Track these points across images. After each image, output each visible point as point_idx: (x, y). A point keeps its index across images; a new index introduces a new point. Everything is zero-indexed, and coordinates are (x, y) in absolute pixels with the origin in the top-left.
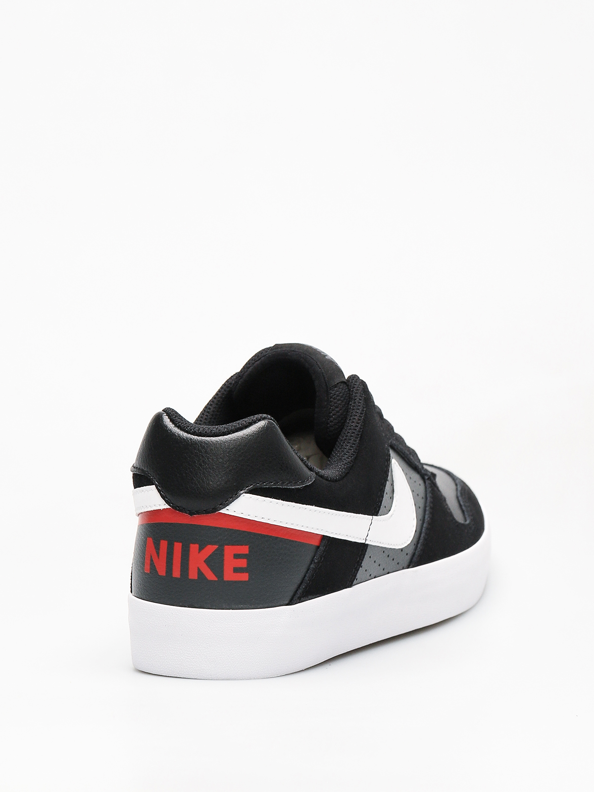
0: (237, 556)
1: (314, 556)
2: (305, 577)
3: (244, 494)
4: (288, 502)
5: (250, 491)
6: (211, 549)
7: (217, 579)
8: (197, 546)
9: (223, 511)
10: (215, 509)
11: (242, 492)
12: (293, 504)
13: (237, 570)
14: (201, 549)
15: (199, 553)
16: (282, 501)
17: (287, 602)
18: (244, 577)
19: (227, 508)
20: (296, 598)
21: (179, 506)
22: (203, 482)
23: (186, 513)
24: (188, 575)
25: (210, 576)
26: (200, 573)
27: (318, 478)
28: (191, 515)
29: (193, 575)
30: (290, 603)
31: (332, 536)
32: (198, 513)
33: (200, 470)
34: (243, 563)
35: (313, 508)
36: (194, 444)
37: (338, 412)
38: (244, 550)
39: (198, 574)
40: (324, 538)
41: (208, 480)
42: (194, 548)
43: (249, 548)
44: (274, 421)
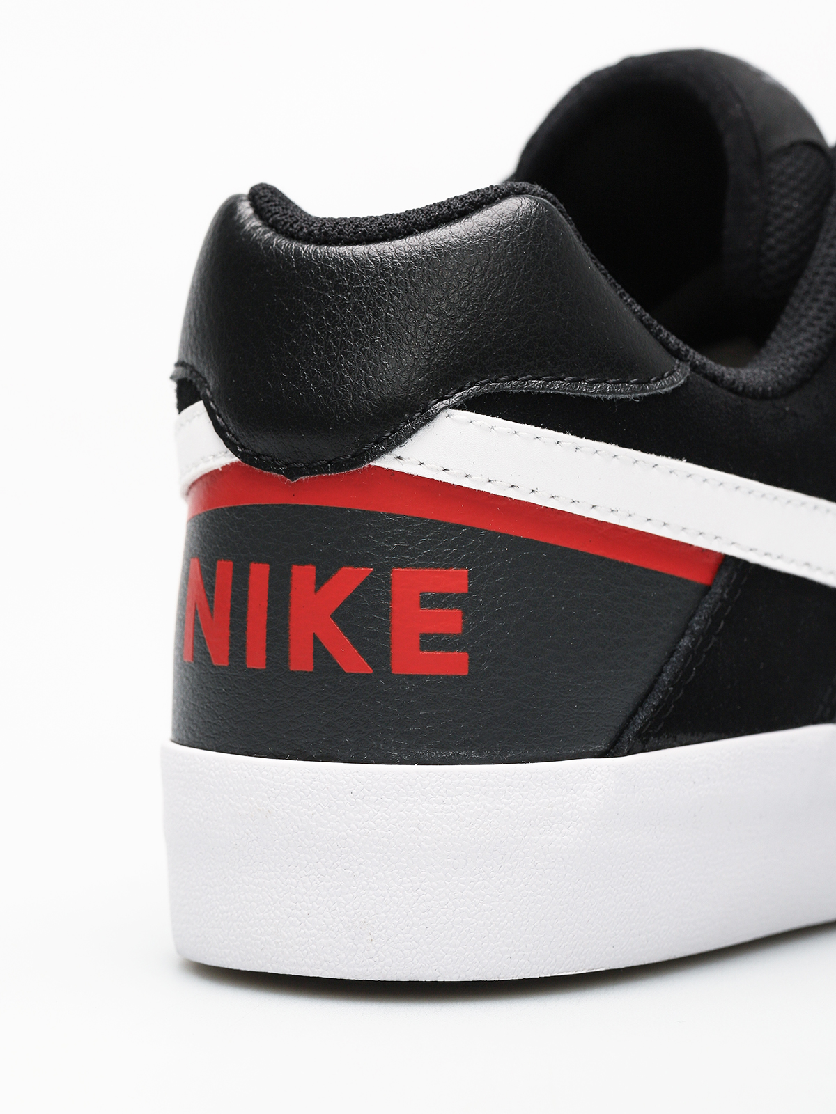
0: (432, 601)
1: (693, 615)
2: (659, 674)
3: (450, 411)
4: (595, 443)
5: (467, 402)
6: (349, 579)
7: (369, 670)
8: (311, 569)
9: (386, 462)
10: (361, 456)
11: (441, 405)
12: (614, 449)
13: (431, 642)
14: (321, 580)
15: (316, 591)
16: (574, 438)
17: (601, 747)
18: (456, 663)
19: (398, 451)
20: (629, 735)
21: (260, 452)
22: (325, 374)
23: (279, 472)
24: (287, 661)
25: (352, 661)
26: (320, 652)
27: (699, 378)
28: (292, 478)
29: (301, 660)
30: (613, 749)
31: (753, 558)
32: (312, 469)
33: (319, 341)
34: (450, 621)
35: (683, 466)
36: (304, 264)
37: (791, 221)
38: (456, 580)
39: (315, 656)
40: (728, 563)
41: (339, 368)
42: (302, 575)
43: (470, 577)
44: (554, 203)
